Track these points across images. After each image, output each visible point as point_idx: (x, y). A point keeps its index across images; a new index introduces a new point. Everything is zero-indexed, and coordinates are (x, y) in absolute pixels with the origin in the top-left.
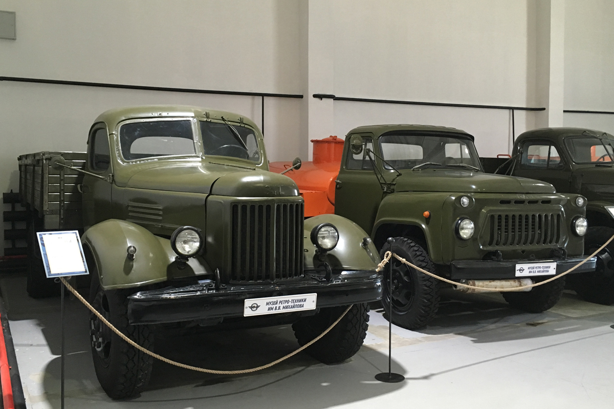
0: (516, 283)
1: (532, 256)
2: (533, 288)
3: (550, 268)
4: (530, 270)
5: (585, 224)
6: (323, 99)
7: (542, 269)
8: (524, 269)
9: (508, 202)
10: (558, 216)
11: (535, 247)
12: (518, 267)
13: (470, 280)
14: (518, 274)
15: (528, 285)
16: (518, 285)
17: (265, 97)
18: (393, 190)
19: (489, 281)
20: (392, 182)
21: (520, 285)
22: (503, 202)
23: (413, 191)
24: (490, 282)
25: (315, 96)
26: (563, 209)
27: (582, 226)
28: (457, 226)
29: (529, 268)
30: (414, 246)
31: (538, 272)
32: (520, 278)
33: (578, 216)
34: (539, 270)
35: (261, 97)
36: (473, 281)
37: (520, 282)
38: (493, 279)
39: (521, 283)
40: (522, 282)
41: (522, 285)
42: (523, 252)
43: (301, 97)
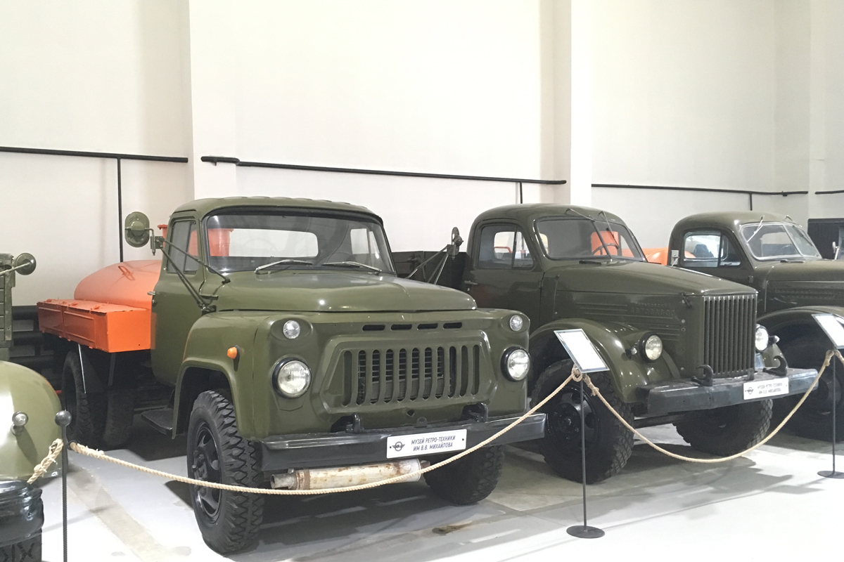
0: (391, 469)
1: (422, 420)
2: (425, 475)
3: (455, 440)
4: (416, 445)
5: (526, 359)
6: (217, 163)
7: (438, 443)
8: (403, 444)
9: (380, 328)
10: (477, 348)
11: (433, 403)
12: (392, 441)
13: (302, 469)
14: (391, 454)
15: (414, 472)
16: (394, 473)
17: (122, 161)
18: (215, 307)
19: (338, 469)
20: (214, 294)
21: (398, 473)
22: (368, 328)
23: (240, 310)
24: (340, 471)
25: (204, 159)
26: (486, 339)
27: (519, 364)
28: (276, 374)
29: (413, 442)
30: (224, 408)
31: (431, 447)
32: (397, 461)
33: (514, 347)
34: (433, 443)
35: (116, 160)
36: (306, 471)
37: (397, 466)
38: (347, 465)
39: (399, 468)
40: (401, 466)
41: (402, 471)
42: (411, 412)
43: (185, 160)
